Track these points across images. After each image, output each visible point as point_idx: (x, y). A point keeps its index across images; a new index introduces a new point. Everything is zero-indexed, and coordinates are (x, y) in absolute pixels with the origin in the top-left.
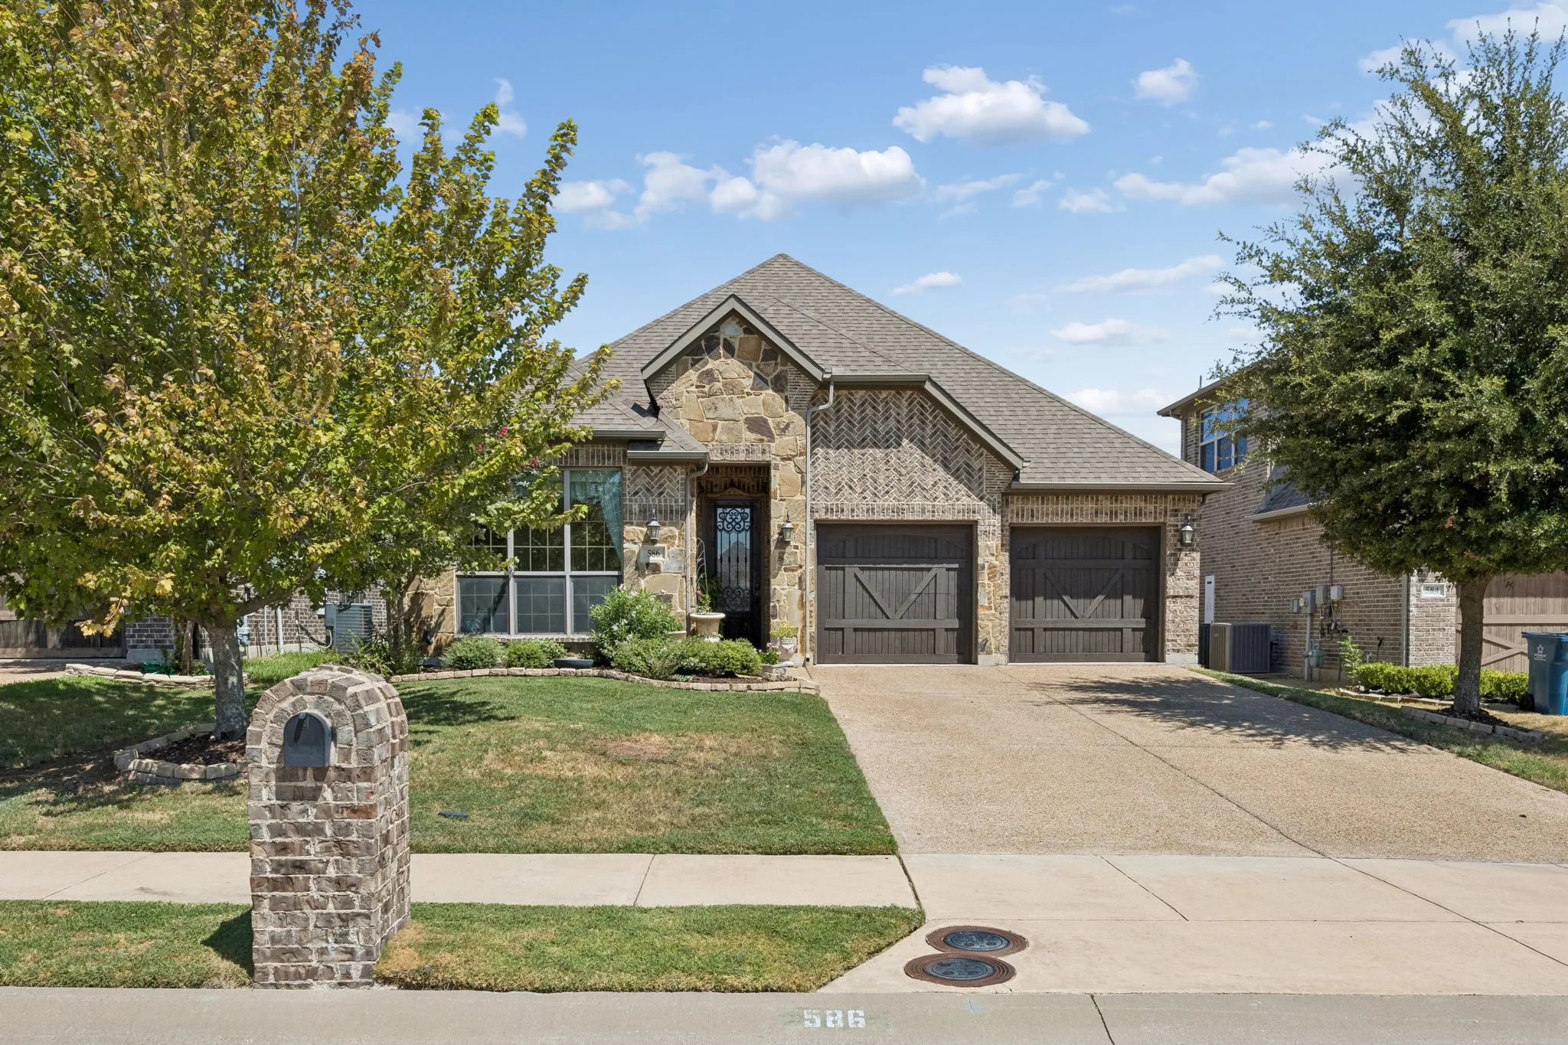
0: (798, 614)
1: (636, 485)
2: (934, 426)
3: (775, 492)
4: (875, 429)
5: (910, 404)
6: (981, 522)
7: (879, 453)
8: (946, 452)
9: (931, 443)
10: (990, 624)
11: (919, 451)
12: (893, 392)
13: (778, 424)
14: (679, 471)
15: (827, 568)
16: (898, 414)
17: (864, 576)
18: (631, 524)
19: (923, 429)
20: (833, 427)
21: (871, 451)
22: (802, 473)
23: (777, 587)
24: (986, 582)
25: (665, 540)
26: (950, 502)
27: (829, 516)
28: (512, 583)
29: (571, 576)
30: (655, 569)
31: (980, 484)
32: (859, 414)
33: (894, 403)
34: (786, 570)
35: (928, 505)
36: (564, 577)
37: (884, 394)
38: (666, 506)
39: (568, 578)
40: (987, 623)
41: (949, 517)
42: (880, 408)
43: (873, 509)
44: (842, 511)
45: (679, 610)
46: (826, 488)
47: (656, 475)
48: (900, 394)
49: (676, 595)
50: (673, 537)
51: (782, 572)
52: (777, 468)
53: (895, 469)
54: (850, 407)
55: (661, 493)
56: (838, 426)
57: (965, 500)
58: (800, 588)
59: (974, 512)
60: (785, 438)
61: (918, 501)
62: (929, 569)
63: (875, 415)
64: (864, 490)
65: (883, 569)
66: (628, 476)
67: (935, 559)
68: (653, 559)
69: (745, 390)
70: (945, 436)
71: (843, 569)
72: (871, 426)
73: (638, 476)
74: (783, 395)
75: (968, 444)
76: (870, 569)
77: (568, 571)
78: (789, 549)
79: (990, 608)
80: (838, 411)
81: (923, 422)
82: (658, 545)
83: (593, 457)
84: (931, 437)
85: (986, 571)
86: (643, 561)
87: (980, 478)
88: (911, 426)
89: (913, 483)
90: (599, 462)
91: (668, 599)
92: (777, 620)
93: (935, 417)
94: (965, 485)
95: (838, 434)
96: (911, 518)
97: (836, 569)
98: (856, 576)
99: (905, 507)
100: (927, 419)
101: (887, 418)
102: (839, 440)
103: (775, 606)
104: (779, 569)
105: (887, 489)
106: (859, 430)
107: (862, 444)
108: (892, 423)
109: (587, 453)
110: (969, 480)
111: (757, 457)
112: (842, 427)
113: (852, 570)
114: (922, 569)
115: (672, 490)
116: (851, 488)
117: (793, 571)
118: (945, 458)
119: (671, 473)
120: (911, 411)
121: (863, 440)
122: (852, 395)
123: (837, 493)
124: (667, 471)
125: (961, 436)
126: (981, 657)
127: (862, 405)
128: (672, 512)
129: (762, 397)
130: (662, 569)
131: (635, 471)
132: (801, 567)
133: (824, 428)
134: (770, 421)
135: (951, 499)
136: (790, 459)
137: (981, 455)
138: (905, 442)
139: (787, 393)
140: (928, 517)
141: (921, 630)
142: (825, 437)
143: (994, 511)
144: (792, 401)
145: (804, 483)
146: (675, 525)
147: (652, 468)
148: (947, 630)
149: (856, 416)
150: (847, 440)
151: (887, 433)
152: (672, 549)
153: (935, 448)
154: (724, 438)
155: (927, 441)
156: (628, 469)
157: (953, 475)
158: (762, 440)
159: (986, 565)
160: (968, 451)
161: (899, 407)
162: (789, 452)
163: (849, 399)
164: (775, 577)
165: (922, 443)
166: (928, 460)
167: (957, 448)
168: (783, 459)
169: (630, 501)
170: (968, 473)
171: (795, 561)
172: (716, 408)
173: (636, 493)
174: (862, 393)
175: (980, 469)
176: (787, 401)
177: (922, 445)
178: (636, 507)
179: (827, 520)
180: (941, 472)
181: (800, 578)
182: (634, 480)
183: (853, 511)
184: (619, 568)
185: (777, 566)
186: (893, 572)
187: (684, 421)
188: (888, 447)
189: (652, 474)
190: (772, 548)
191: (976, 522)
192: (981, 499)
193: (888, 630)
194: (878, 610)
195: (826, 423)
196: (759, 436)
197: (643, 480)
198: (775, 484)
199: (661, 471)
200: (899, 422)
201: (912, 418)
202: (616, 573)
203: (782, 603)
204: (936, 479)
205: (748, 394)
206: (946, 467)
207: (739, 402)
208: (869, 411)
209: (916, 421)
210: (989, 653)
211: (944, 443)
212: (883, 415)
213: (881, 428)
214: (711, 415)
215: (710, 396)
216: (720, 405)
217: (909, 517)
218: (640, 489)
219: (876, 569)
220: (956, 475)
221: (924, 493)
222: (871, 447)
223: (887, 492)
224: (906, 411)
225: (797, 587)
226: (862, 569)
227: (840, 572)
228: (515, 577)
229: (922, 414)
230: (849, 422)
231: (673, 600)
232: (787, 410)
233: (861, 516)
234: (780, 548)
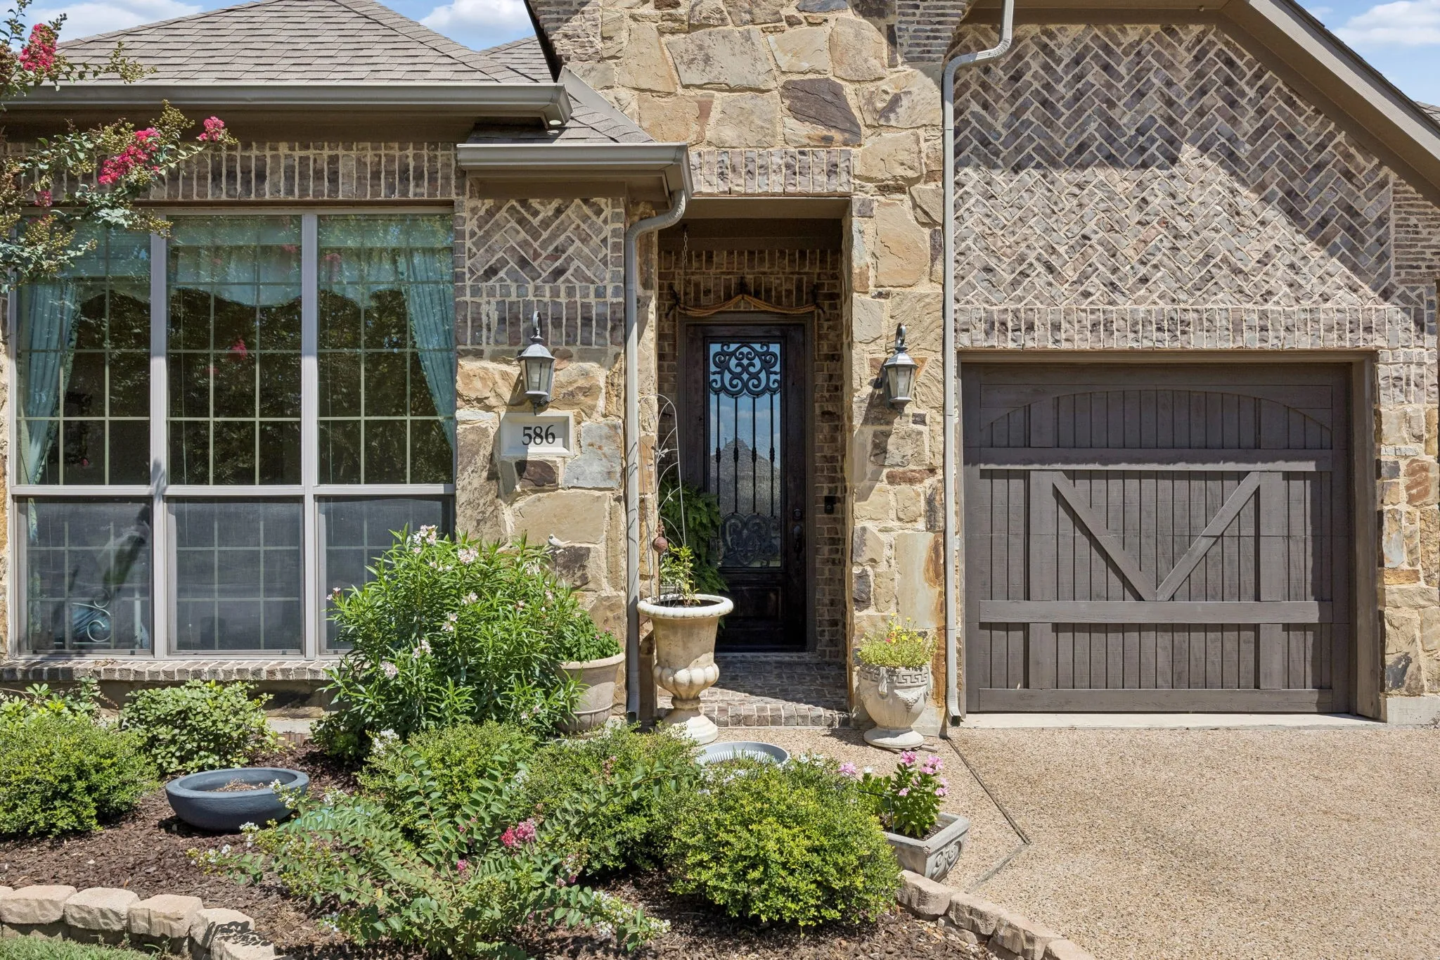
0: (927, 595)
1: (490, 250)
2: (1261, 112)
3: (864, 276)
4: (1110, 122)
5: (1197, 59)
6: (1386, 355)
7: (1120, 180)
8: (1293, 177)
9: (1254, 156)
10: (1416, 617)
11: (1223, 175)
12: (1156, 28)
13: (870, 101)
14: (607, 212)
15: (984, 474)
16: (1169, 84)
17: (1076, 493)
18: (478, 355)
19: (1233, 121)
20: (1003, 117)
21: (1101, 175)
22: (931, 223)
23: (869, 525)
24: (1403, 507)
25: (569, 399)
26: (1306, 304)
27: (996, 342)
28: (163, 520)
29: (320, 498)
30: (543, 477)
31: (1383, 258)
32: (1069, 85)
33: (1158, 56)
34: (892, 479)
35: (1250, 311)
36: (299, 499)
37: (1133, 33)
38: (571, 306)
39: (310, 504)
40: (1405, 612)
41: (1303, 342)
42: (1122, 70)
43: (1108, 323)
44: (1030, 327)
45: (608, 591)
46: (988, 270)
47: (546, 224)
48: (1170, 32)
49: (599, 548)
50: (589, 391)
51: (883, 484)
52: (867, 214)
53: (1164, 223)
54: (1046, 67)
55: (559, 272)
56: (1016, 115)
57: (1345, 299)
58: (931, 527)
59: (1368, 329)
60: (887, 135)
61: (1221, 302)
62: (1240, 476)
63: (1109, 86)
64: (1084, 277)
65: (1124, 475)
66: (470, 225)
67: (1256, 449)
68: (537, 451)
69: (784, 12)
70: (1290, 137)
71: (1025, 475)
72: (1101, 113)
73: (498, 226)
74: (883, 23)
75: (1348, 157)
76: (1090, 475)
77: (310, 484)
78: (901, 425)
79: (1414, 576)
80: (1016, 78)
81: (1233, 104)
82: (550, 412)
83: (376, 175)
84: (1253, 139)
85: (1402, 480)
86: (509, 455)
87: (1380, 242)
88: (1201, 113)
89: (1209, 256)
90: (391, 188)
91: (575, 560)
92: (871, 611)
93: (1263, 91)
94: (1343, 259)
95: (1016, 134)
96: (1206, 345)
97: (1008, 475)
98: (1057, 494)
99: (1192, 316)
100: (1242, 94)
101: (1141, 94)
102: (1019, 150)
103: (863, 577)
104: (876, 478)
105: (1143, 271)
106: (1068, 125)
107: (1079, 157)
108: (1154, 106)
109: (361, 163)
110: (1353, 249)
111: (816, 184)
112: (1028, 115)
113: (1047, 477)
114: (1222, 476)
115: (589, 263)
116: (1050, 269)
117: (911, 481)
118: (1290, 193)
119: (585, 218)
120: (1200, 75)
121: (1081, 148)
122: (1051, 35)
123: (1014, 284)
124: (575, 209)
125: (1331, 136)
126: (1395, 704)
127: (1077, 61)
128: (587, 321)
129: (827, 28)
130: (560, 480)
131: (490, 213)
132: (932, 471)
133: (980, 119)
134: (849, 89)
135: (1309, 296)
136: (900, 190)
137: (1382, 184)
138: (1188, 152)
139: (893, 20)
140: (1251, 341)
141: (1222, 628)
142: (985, 142)
143: (1420, 325)
144: (905, 39)
145: (938, 249)
146: (598, 357)
147: (535, 203)
148: (1287, 627)
149: (1060, 88)
150: (1039, 149)
151: (1140, 131)
152: (587, 423)
153: (1264, 167)
154: (729, 134)
155: (1244, 151)
156: (470, 210)
157: (1311, 235)
158: (828, 140)
159: (1403, 464)
160: (1349, 176)
161: (1170, 66)
162: (899, 171)
163: (1044, 47)
164: (864, 496)
165: (1231, 155)
166: (1248, 198)
167: (1319, 167)
168: (884, 189)
169: (476, 292)
170: (1349, 229)
171: (918, 456)
172: (707, 60)
173: (491, 272)
174: (1076, 30)
175: (1381, 222)
176: (893, 40)
177: (1230, 159)
178: (490, 311)
179: (992, 352)
180: (1280, 229)
181: (930, 501)
182: (488, 234)
183: (1056, 327)
184: (450, 479)
185: (870, 468)
186: (1149, 484)
187: (624, 94)
188: (1145, 165)
189: (535, 222)
190: (857, 422)
191: (1373, 356)
192: (1386, 295)
193: (1140, 628)
194: (1113, 577)
195: (985, 106)
196: (821, 131)
197: (510, 236)
198: (861, 254)
199: (559, 211)
200: (1170, 103)
201: (1203, 92)
202: (439, 489)
203: (883, 567)
204: (1269, 246)
205: (792, 22)
206: (1293, 215)
207: (766, 42)
208: (1095, 76)
209: (1213, 99)
210: (1416, 692)
211: (1288, 155)
212: (1129, 85)
213: (1125, 119)
214: (693, 77)
215: (693, 28)
216: (720, 51)
217: (1199, 341)
218: (502, 262)
219: (1107, 475)
220: (1319, 233)
221: (1239, 280)
222: (1101, 165)
223: (1144, 280)
224: (1189, 75)
225: (921, 524)
226: (1073, 475)
227: (1017, 485)
228: (169, 499)
229: (1229, 82)
230: (1045, 103)
231: (591, 565)
232: (893, 64)
233: (1080, 341)
234: (877, 420)
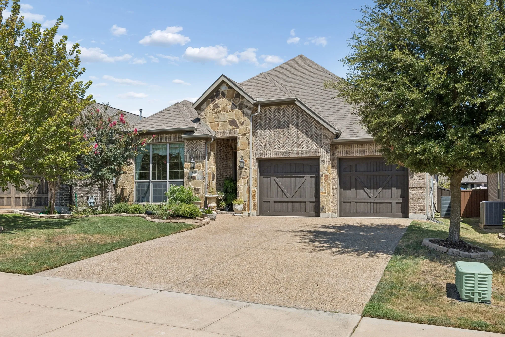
0: (247, 195)
1: (188, 148)
2: (302, 118)
3: (239, 148)
4: (279, 121)
5: (293, 110)
6: (321, 157)
7: (280, 131)
8: (307, 128)
9: (301, 125)
10: (325, 200)
11: (296, 129)
12: (286, 106)
13: (240, 122)
14: (202, 142)
15: (264, 177)
16: (288, 114)
17: (278, 180)
18: (187, 162)
19: (298, 120)
20: (263, 121)
21: (277, 130)
22: (248, 140)
23: (239, 185)
24: (324, 182)
25: (197, 168)
26: (309, 149)
27: (262, 157)
28: (151, 185)
29: (169, 182)
30: (194, 178)
31: (321, 141)
32: (273, 116)
33: (286, 110)
34: (242, 178)
35: (300, 150)
36: (166, 182)
37: (283, 107)
38: (198, 155)
41: (308, 155)
42: (281, 113)
43: (278, 153)
44: (267, 154)
45: (202, 194)
46: (261, 145)
47: (195, 144)
48: (288, 106)
49: (201, 188)
50: (200, 166)
51: (241, 179)
52: (239, 139)
53: (287, 137)
54: (270, 113)
55: (196, 150)
56: (265, 121)
57: (315, 148)
58: (247, 185)
59: (318, 153)
60: (242, 127)
61: (296, 149)
62: (303, 177)
63: (279, 116)
64: (275, 146)
65: (285, 177)
66: (186, 144)
67: (305, 173)
68: (194, 175)
69: (229, 110)
70: (307, 122)
71: (270, 177)
72: (278, 120)
73: (189, 144)
74: (242, 110)
75: (316, 124)
76: (280, 177)
77: (168, 180)
78: (243, 170)
79: (325, 193)
80: (265, 115)
81: (298, 117)
82: (195, 169)
83: (175, 138)
84: (301, 123)
85: (323, 177)
86: (190, 175)
87: (321, 138)
88: (293, 119)
89: (294, 142)
90: (177, 140)
91: (198, 189)
92: (239, 198)
93: (302, 115)
94: (315, 141)
95: (265, 124)
96: (293, 156)
97: (268, 177)
98: (275, 180)
99: (291, 152)
100: (299, 115)
101: (284, 116)
102: (266, 126)
103: (238, 192)
104: (240, 178)
105: (284, 144)
106: (273, 122)
107: (274, 128)
108: (286, 118)
109: (173, 137)
110: (316, 140)
111: (233, 135)
112: (267, 121)
113: (273, 178)
114: (300, 177)
115: (200, 149)
116: (270, 145)
117: (245, 178)
118: (307, 131)
119: (200, 143)
120: (293, 113)
121: (275, 126)
122: (271, 108)
123: (265, 147)
124: (198, 141)
125: (313, 121)
126: (322, 214)
127: (274, 112)
128: (200, 157)
129: (234, 112)
130: (196, 179)
131: (188, 143)
132: (248, 177)
133: (260, 122)
134: (237, 121)
135: (309, 148)
136: (244, 135)
137: (321, 129)
138: (291, 125)
139: (243, 110)
140: (300, 155)
141: (300, 202)
142: (261, 125)
143: (327, 152)
144: (245, 113)
145: (249, 144)
146: (201, 162)
147: (194, 141)
148: (310, 202)
149: (272, 116)
150: (268, 126)
151: (284, 122)
152: (200, 171)
153: (302, 127)
154: (221, 128)
155: (299, 124)
156: (186, 142)
157: (310, 138)
158: (234, 128)
159: (324, 175)
160: (316, 128)
161: (288, 112)
162: (244, 132)
163: (269, 110)
164: (238, 181)
165: (298, 126)
166: (300, 132)
167: (311, 127)
168: (242, 135)
169: (186, 153)
170: (316, 136)
171: (246, 175)
172: (219, 117)
173: (188, 151)
174: (274, 107)
175: (321, 135)
176: (243, 113)
177: (297, 127)
178: (188, 156)
179: (261, 158)
180: (305, 137)
181: (247, 181)
182: (188, 146)
183: (270, 154)
184: (183, 179)
185: (239, 176)
186: (289, 179)
187: (208, 123)
188: (284, 128)
189: (194, 143)
190: (238, 170)
191: (319, 157)
192: (321, 147)
193: (287, 202)
194: (283, 194)
195: (261, 120)
196: (234, 127)
197: (191, 146)
198: (239, 145)
199: (196, 142)
200: (288, 118)
201: (293, 115)
203: (241, 191)
204: (303, 140)
205: (230, 111)
206: (307, 135)
207: (226, 114)
208: (277, 114)
209: (295, 117)
210: (325, 212)
211: (307, 125)
212: (282, 115)
213: (282, 120)
214: (217, 120)
215: (217, 113)
216: (220, 116)
217: (292, 156)
218: (190, 149)
219: (283, 177)
220: (311, 138)
221: (298, 146)
222: (278, 128)
223: (284, 146)
224: (291, 113)
225: (246, 185)
226: (277, 177)
227: (269, 179)
228: (152, 182)
229: (297, 114)
230: (269, 119)
231: (200, 190)
232: (243, 116)
233: (274, 156)
234: (240, 169)
